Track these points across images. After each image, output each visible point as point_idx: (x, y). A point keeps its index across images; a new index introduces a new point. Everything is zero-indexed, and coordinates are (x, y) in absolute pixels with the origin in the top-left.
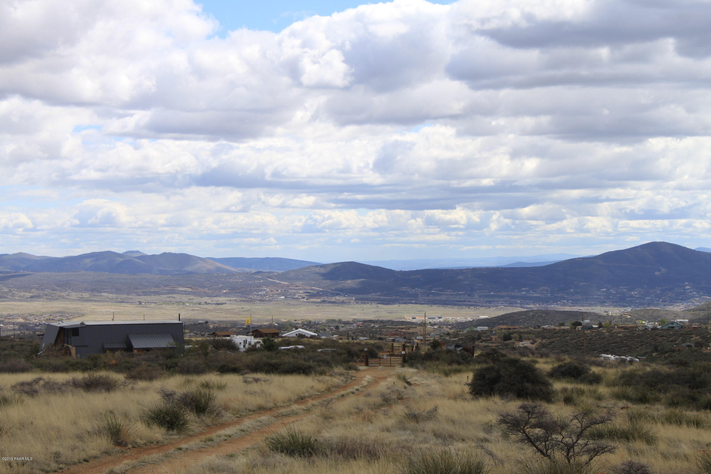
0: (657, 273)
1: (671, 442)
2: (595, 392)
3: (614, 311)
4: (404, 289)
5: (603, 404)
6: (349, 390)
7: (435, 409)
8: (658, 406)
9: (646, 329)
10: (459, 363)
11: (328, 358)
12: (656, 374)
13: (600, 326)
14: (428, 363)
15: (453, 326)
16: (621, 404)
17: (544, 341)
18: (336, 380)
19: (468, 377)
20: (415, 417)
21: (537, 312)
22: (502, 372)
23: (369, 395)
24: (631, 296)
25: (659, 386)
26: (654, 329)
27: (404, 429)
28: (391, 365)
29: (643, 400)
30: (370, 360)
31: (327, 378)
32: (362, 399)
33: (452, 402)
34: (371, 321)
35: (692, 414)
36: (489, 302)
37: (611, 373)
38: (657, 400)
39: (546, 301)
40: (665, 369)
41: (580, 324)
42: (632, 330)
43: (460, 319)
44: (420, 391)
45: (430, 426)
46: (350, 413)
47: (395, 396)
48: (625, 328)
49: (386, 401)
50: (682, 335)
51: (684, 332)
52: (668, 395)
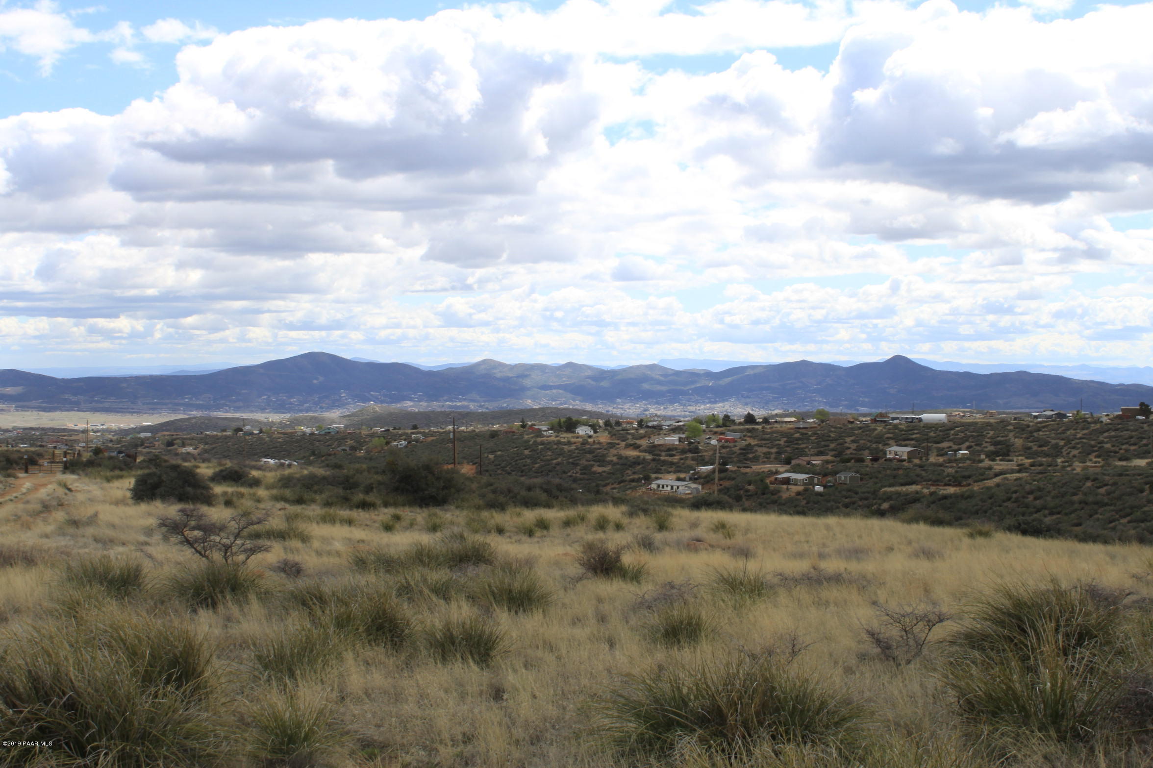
0: (315, 382)
1: (324, 540)
2: (254, 494)
3: (275, 418)
4: (66, 396)
5: (262, 506)
6: (7, 498)
7: (96, 515)
8: (314, 506)
9: (304, 434)
10: (121, 469)
12: (312, 477)
13: (261, 431)
14: (90, 470)
15: (115, 432)
16: (281, 505)
17: (206, 447)
19: (129, 482)
20: (75, 523)
21: (201, 418)
22: (164, 478)
23: (28, 502)
24: (291, 403)
25: (316, 487)
26: (312, 434)
27: (64, 535)
28: (52, 472)
29: (300, 501)
30: (30, 468)
32: (21, 506)
33: (113, 507)
34: (32, 429)
35: (345, 513)
36: (153, 409)
37: (270, 477)
38: (313, 501)
39: (208, 408)
40: (320, 471)
41: (241, 430)
42: (291, 435)
43: (123, 426)
44: (80, 497)
45: (90, 531)
46: (8, 521)
47: (55, 503)
48: (285, 434)
49: (46, 508)
50: (337, 439)
51: (340, 437)
52: (323, 496)
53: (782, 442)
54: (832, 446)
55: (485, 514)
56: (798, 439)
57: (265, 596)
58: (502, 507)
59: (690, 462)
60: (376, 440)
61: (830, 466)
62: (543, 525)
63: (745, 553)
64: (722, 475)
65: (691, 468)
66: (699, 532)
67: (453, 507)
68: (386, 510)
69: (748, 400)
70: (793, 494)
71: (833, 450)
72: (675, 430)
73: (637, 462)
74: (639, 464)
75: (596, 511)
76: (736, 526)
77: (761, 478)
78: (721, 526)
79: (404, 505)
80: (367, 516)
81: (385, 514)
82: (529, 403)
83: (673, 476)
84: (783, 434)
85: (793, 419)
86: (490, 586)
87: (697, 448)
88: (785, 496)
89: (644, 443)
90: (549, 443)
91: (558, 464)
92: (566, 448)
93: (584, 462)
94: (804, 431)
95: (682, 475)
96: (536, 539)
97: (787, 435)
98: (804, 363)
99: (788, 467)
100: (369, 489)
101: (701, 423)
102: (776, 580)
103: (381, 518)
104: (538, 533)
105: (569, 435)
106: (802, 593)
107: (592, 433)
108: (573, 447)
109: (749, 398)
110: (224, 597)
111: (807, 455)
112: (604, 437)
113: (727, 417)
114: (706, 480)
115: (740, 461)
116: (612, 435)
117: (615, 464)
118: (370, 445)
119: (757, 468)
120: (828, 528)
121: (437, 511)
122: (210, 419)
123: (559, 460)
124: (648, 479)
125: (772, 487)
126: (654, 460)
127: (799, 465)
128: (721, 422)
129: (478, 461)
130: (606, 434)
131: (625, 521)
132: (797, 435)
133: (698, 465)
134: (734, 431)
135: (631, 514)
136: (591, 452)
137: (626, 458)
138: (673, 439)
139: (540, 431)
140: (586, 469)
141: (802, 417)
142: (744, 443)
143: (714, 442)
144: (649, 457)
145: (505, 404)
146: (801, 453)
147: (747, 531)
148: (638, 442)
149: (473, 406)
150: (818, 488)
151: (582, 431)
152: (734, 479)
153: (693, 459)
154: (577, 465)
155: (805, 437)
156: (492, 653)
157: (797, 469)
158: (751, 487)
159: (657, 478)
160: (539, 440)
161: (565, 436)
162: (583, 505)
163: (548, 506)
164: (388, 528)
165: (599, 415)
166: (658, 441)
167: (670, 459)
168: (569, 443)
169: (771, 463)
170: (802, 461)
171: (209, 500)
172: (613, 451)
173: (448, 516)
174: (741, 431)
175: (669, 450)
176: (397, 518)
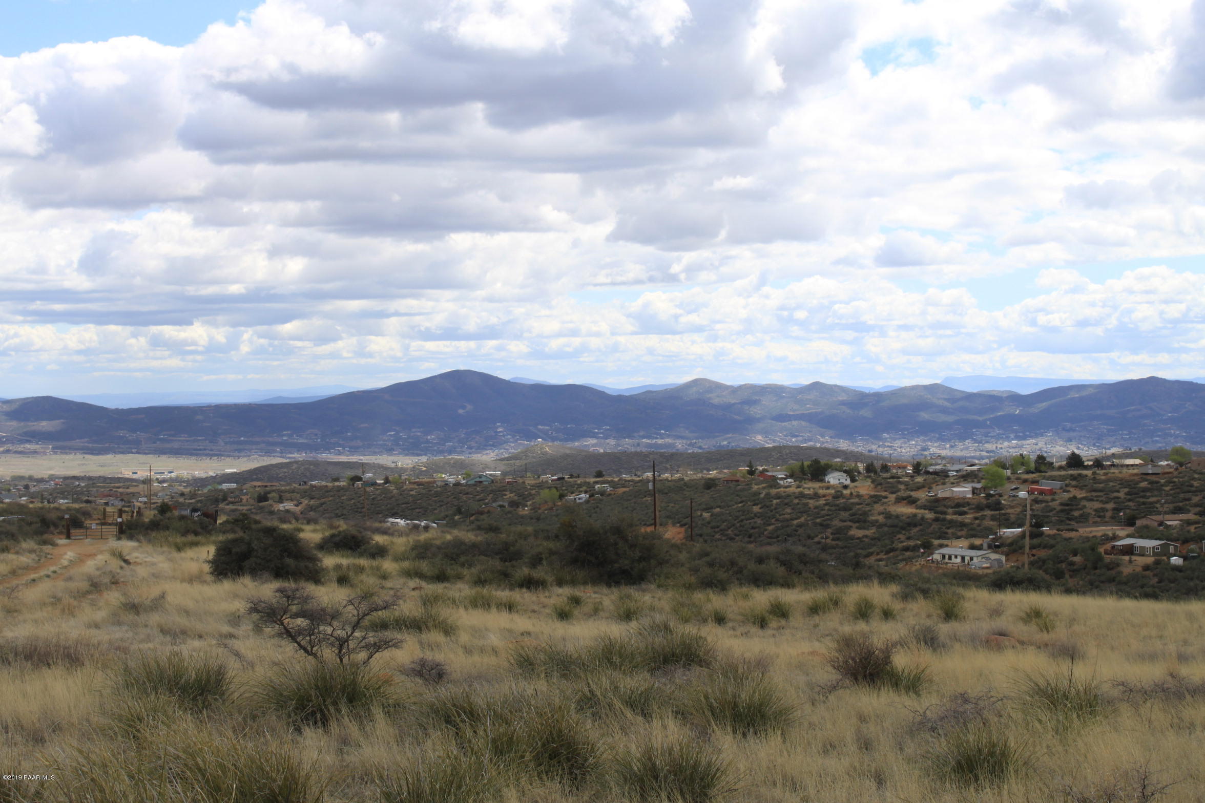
0: (461, 411)
1: (477, 632)
2: (378, 568)
3: (405, 462)
4: (121, 433)
5: (389, 584)
6: (43, 573)
7: (163, 596)
8: (460, 585)
9: (446, 485)
10: (196, 534)
11: (13, 529)
12: (458, 543)
13: (387, 481)
14: (154, 534)
15: (188, 482)
16: (413, 583)
17: (312, 502)
18: (25, 559)
19: (208, 551)
20: (134, 608)
21: (303, 463)
22: (255, 545)
23: (70, 579)
24: (428, 442)
25: (463, 559)
26: (457, 484)
27: (119, 623)
28: (102, 538)
29: (441, 578)
30: (73, 531)
31: (11, 556)
32: (61, 584)
33: (186, 585)
34: (75, 478)
35: (504, 594)
36: (238, 450)
37: (401, 543)
38: (459, 577)
39: (315, 448)
40: (469, 537)
41: (360, 479)
42: (428, 486)
43: (198, 474)
44: (141, 571)
45: (155, 618)
46: (43, 604)
47: (106, 580)
48: (419, 484)
49: (95, 586)
50: (492, 491)
51: (495, 488)
52: (474, 570)
53: (1121, 495)
54: (1196, 499)
55: (699, 596)
56: (1145, 490)
57: (394, 710)
58: (721, 586)
59: (988, 523)
60: (545, 493)
61: (1192, 529)
62: (780, 612)
63: (1071, 653)
64: (1036, 541)
65: (990, 531)
66: (1001, 623)
67: (653, 587)
68: (560, 591)
69: (1072, 434)
70: (1139, 569)
71: (1196, 505)
72: (966, 477)
73: (912, 523)
74: (915, 526)
75: (855, 592)
76: (1056, 614)
77: (1092, 545)
78: (1035, 615)
79: (585, 583)
80: (534, 598)
81: (559, 595)
82: (759, 440)
83: (965, 543)
84: (1124, 483)
85: (1137, 461)
86: (706, 697)
87: (999, 503)
88: (1126, 570)
89: (922, 495)
90: (788, 496)
91: (800, 526)
92: (812, 503)
93: (836, 523)
94: (1154, 478)
95: (978, 542)
96: (770, 632)
97: (1130, 484)
98: (1153, 381)
99: (1130, 530)
100: (536, 561)
101: (1004, 467)
102: (1116, 692)
103: (552, 601)
104: (774, 624)
105: (817, 485)
106: (1155, 711)
107: (848, 482)
108: (822, 502)
109: (1074, 431)
110: (338, 711)
111: (1159, 513)
112: (865, 488)
113: (1041, 459)
114: (1012, 548)
115: (1061, 522)
116: (877, 484)
117: (881, 526)
118: (537, 499)
119: (1085, 531)
120: (1191, 617)
121: (632, 591)
122: (316, 464)
123: (802, 519)
124: (928, 547)
125: (1108, 558)
126: (936, 520)
127: (1147, 527)
128: (1033, 466)
129: (688, 521)
130: (868, 483)
131: (897, 606)
132: (1144, 484)
133: (1000, 526)
134: (1052, 478)
135: (905, 597)
136: (846, 508)
137: (897, 517)
138: (964, 490)
139: (774, 478)
140: (840, 533)
141: (1151, 458)
142: (1066, 496)
143: (1022, 494)
144: (929, 515)
145: (725, 442)
146: (1151, 509)
147: (1072, 621)
148: (914, 494)
149: (680, 445)
150: (1175, 560)
151: (834, 479)
152: (1052, 547)
153: (993, 518)
154: (827, 526)
155: (1155, 487)
156: (712, 792)
157: (1145, 533)
158: (1077, 559)
159: (941, 546)
160: (774, 491)
161: (810, 487)
162: (836, 583)
163: (787, 584)
164: (563, 615)
165: (857, 457)
166: (942, 492)
167: (960, 518)
168: (816, 496)
169: (1105, 523)
170: (1151, 521)
171: (316, 577)
172: (878, 508)
173: (647, 598)
174: (1062, 478)
175: (958, 505)
176: (576, 601)
